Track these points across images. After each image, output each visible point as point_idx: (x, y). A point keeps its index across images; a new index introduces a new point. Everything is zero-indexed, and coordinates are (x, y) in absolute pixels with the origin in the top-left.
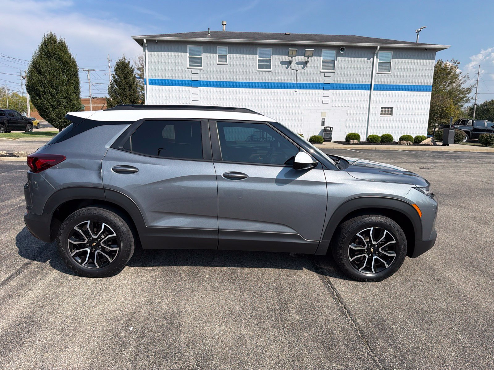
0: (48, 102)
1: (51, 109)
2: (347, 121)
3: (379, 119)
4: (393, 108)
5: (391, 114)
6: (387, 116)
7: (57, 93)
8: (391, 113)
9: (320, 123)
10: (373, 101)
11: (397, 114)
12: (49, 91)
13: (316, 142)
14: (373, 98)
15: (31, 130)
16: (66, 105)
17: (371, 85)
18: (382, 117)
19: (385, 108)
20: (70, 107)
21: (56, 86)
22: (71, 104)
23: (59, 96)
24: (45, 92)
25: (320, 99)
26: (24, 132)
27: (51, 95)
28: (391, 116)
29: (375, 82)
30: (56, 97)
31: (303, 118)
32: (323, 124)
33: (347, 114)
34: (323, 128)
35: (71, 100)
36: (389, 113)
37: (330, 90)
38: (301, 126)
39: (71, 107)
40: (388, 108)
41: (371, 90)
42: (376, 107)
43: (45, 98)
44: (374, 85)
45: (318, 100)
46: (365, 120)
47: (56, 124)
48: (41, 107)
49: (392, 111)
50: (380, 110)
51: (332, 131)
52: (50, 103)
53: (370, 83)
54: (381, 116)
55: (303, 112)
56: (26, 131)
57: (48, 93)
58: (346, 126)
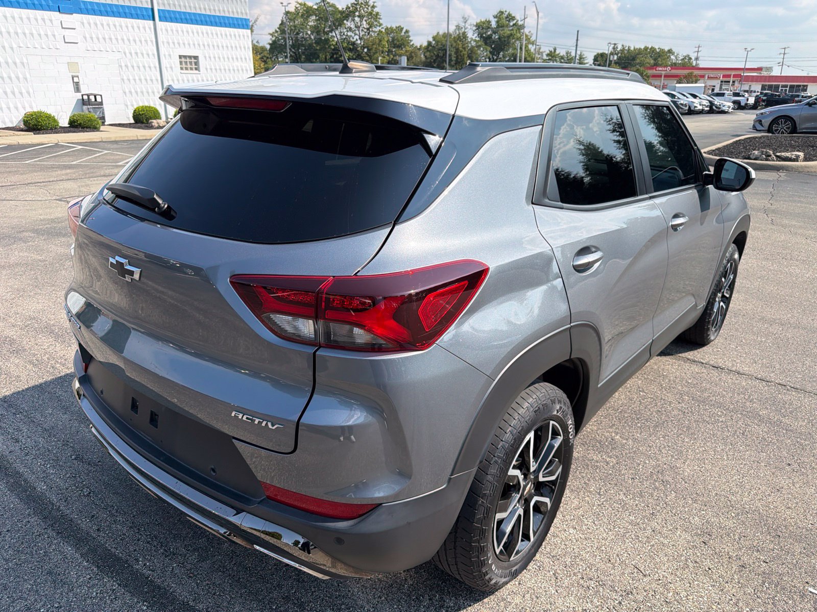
2: (124, 82)
3: (180, 79)
4: (198, 57)
5: (196, 69)
6: (191, 72)
8: (197, 67)
9: (71, 87)
10: (163, 42)
11: (207, 69)
13: (87, 128)
14: (161, 36)
17: (153, 10)
18: (184, 75)
19: (185, 57)
25: (56, 34)
28: (197, 72)
29: (158, 4)
31: (28, 76)
32: (77, 88)
33: (121, 66)
34: (79, 96)
36: (194, 66)
37: (74, 14)
38: (28, 93)
40: (190, 57)
41: (154, 19)
42: (170, 55)
44: (159, 10)
45: (54, 36)
46: (157, 80)
49: (196, 64)
50: (178, 60)
51: (101, 103)
53: (150, 7)
54: (182, 71)
55: (25, 61)
58: (125, 93)
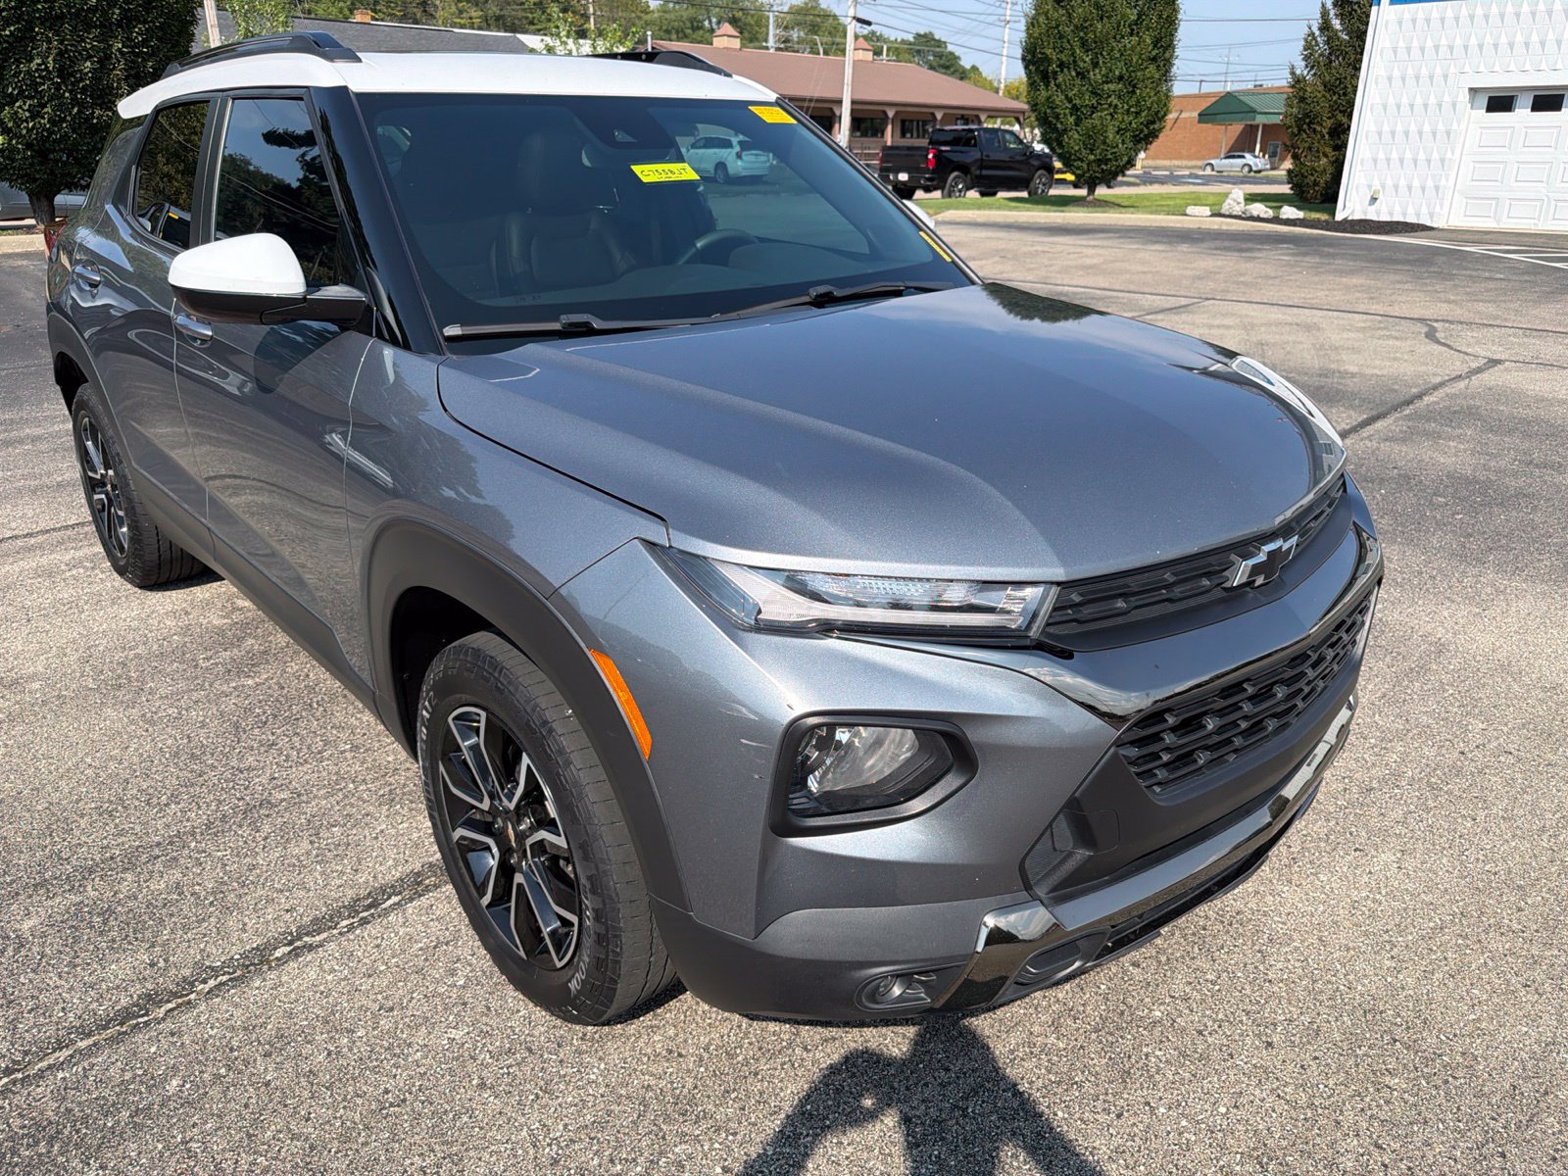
0: (1066, 96)
1: (1072, 120)
7: (1095, 65)
12: (1074, 61)
15: (1043, 191)
16: (1116, 106)
20: (1128, 111)
21: (1095, 42)
22: (1133, 102)
23: (1096, 76)
24: (1062, 65)
26: (1025, 194)
27: (1078, 74)
30: (1089, 79)
35: (1134, 86)
39: (1132, 110)
43: (1058, 86)
47: (1078, 168)
48: (1045, 113)
52: (1070, 100)
56: (1029, 194)
57: (1069, 68)
